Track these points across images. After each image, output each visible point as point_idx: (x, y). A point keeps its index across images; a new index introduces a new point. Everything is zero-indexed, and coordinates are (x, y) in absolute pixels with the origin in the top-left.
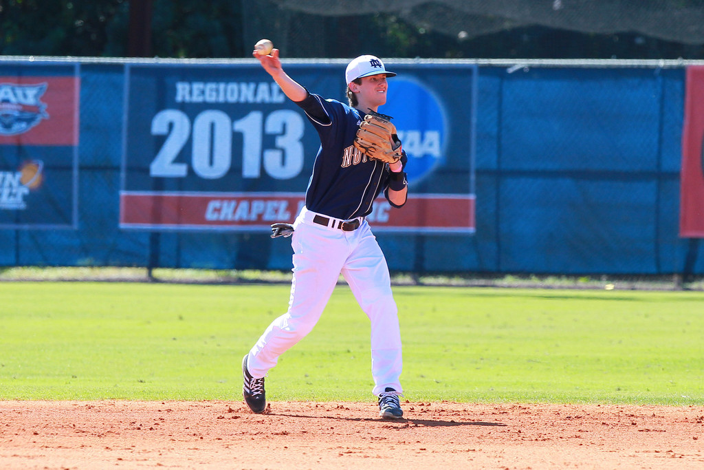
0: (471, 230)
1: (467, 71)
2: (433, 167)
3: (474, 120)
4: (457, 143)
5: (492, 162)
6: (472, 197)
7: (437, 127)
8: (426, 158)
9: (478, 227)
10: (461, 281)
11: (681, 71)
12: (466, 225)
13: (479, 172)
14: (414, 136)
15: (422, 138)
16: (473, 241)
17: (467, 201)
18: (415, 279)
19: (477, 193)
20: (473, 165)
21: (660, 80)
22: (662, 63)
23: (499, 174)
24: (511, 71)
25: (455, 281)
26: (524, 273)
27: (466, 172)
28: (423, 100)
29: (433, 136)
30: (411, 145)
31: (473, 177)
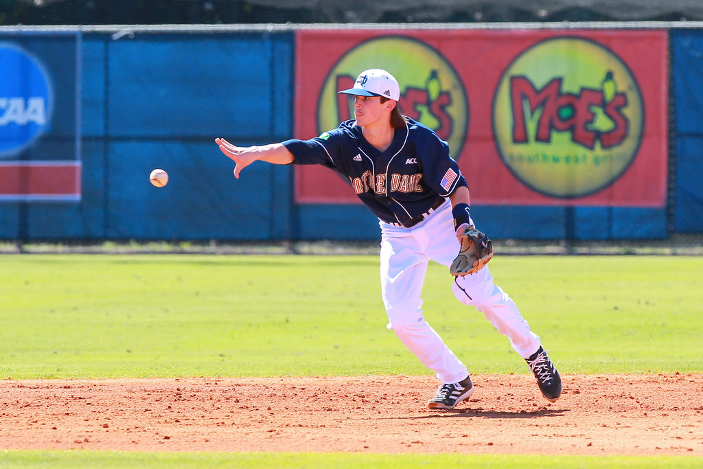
0: (77, 197)
1: (70, 38)
2: (38, 134)
3: (79, 87)
4: (62, 109)
5: (98, 128)
6: (78, 164)
7: (41, 93)
8: (30, 125)
9: (84, 194)
10: (67, 248)
11: (290, 35)
12: (72, 191)
13: (85, 139)
14: (17, 103)
15: (26, 106)
16: (79, 208)
17: (73, 169)
18: (19, 246)
19: (83, 159)
20: (79, 133)
21: (268, 44)
22: (270, 27)
23: (107, 139)
24: (116, 37)
25: (60, 248)
26: (123, 239)
27: (72, 139)
28: (25, 67)
29: (37, 104)
30: (15, 112)
31: (78, 144)
